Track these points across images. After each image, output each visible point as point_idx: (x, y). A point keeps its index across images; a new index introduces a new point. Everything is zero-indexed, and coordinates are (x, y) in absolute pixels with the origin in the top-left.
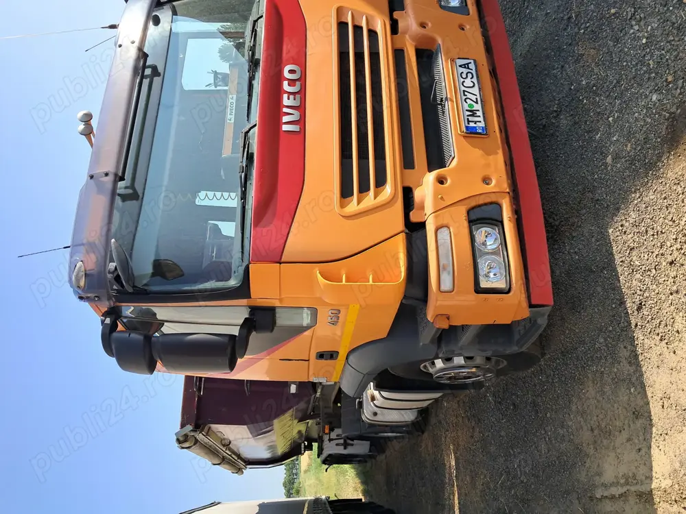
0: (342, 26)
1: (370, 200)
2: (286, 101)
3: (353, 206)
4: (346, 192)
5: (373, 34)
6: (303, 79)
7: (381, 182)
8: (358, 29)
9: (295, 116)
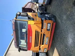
0: (36, 31)
1: (37, 47)
2: (30, 40)
3: (35, 48)
4: (35, 46)
5: (39, 32)
6: (32, 38)
7: (38, 46)
8: (37, 32)
9: (31, 41)
